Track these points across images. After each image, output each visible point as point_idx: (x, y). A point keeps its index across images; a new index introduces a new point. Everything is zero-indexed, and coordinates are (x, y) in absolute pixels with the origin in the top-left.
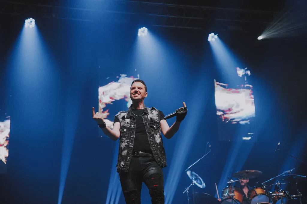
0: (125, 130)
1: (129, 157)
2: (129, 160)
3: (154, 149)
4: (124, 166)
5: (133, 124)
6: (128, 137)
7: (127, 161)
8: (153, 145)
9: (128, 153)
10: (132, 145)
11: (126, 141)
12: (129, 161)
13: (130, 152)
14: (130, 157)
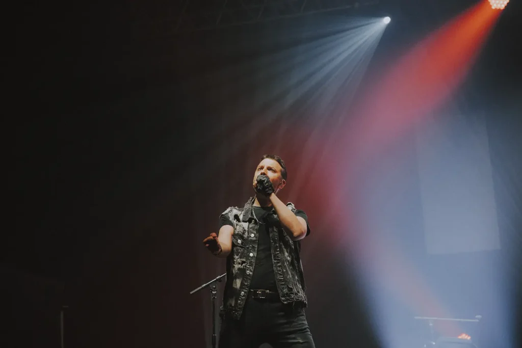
0: (239, 241)
1: (243, 293)
2: (244, 298)
3: (280, 271)
4: (234, 309)
5: (252, 233)
6: (242, 253)
7: (240, 300)
8: (279, 263)
9: (242, 284)
10: (251, 271)
11: (239, 260)
12: (242, 300)
13: (246, 284)
14: (245, 292)
